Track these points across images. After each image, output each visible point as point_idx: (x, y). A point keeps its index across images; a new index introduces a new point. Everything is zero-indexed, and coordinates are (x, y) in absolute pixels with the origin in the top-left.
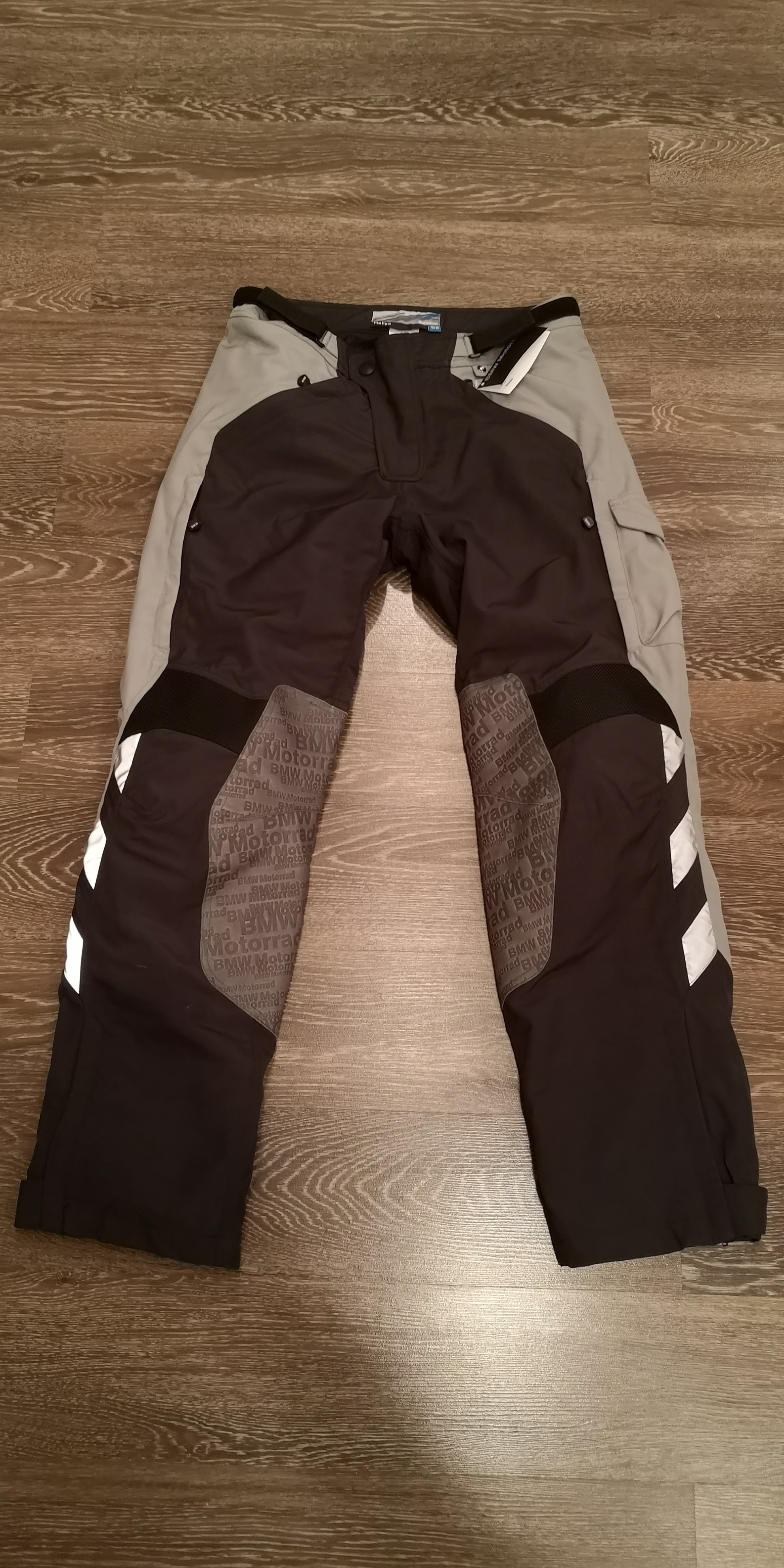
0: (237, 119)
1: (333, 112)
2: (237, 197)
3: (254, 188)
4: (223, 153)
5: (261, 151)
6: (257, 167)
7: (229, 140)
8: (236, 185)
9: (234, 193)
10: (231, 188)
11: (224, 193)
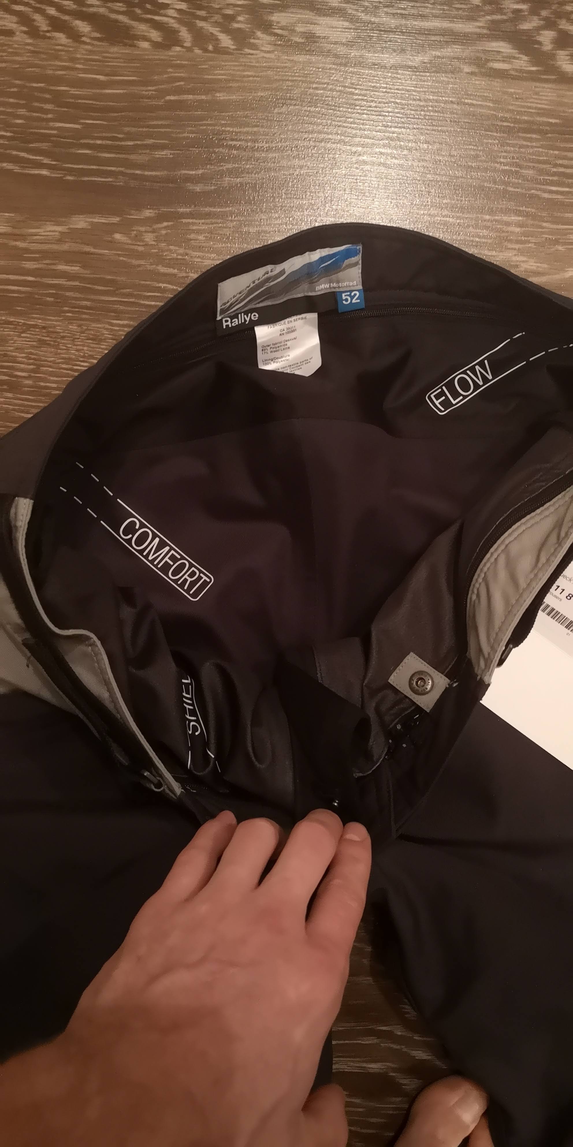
0: (75, 36)
1: (300, 28)
2: (75, 269)
3: (112, 244)
4: (45, 138)
5: (129, 137)
6: (120, 182)
7: (57, 99)
8: (73, 234)
9: (69, 257)
10: (59, 241)
11: (45, 255)
